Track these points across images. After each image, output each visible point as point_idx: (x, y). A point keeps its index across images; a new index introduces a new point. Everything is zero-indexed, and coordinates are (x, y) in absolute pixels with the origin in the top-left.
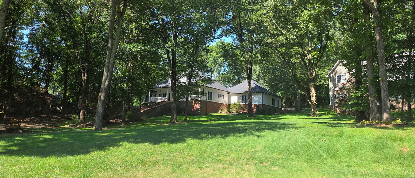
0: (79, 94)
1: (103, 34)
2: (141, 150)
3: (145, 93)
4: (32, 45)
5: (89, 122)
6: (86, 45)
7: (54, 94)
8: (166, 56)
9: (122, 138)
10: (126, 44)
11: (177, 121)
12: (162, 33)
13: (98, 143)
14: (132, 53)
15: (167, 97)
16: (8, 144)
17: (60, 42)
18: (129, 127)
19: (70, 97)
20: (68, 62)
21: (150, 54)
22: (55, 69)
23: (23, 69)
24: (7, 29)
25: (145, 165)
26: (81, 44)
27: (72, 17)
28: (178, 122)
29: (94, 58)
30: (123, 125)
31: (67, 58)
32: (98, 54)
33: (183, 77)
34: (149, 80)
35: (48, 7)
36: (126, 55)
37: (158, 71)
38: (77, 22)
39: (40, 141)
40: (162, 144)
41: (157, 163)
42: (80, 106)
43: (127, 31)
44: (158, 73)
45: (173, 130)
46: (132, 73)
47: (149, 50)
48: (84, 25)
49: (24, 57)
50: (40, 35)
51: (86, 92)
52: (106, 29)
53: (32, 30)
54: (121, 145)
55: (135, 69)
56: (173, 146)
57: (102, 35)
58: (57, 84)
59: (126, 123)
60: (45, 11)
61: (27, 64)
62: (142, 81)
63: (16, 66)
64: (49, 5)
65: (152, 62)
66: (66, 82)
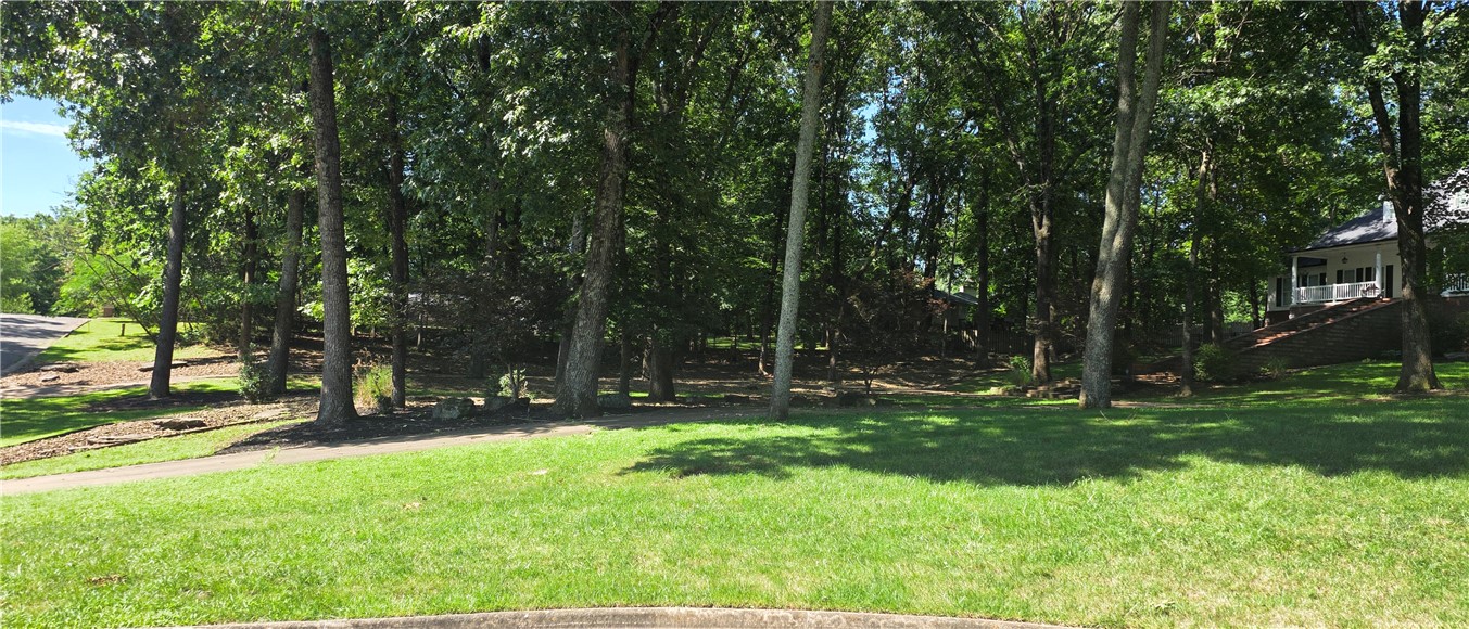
0: (1028, 287)
1: (1098, 70)
2: (1267, 491)
3: (1274, 272)
4: (888, 147)
5: (1063, 380)
6: (1044, 120)
7: (952, 292)
8: (1367, 109)
9: (1185, 439)
10: (1185, 89)
11: (1435, 383)
12: (1347, 15)
13: (1100, 453)
14: (1212, 118)
15: (1377, 283)
16: (845, 436)
17: (961, 125)
18: (1210, 402)
19: (1001, 297)
20: (988, 185)
21: (1292, 110)
22: (950, 213)
23: (868, 222)
24: (824, 111)
25: (1286, 549)
26: (1025, 118)
27: (996, 33)
28: (1442, 388)
29: (1071, 160)
30: (1187, 393)
31: (985, 173)
32: (1083, 143)
33: (1458, 190)
34: (1291, 218)
35: (926, 21)
36: (1189, 130)
37: (1328, 174)
38: (1012, 48)
39: (922, 431)
40: (1363, 475)
41: (1341, 546)
42: (1033, 327)
43: (1190, 39)
44: (1327, 185)
45: (1416, 420)
46: (1216, 196)
47: (1285, 97)
48: (1034, 52)
49: (869, 186)
50: (905, 113)
51: (1048, 281)
52: (1108, 49)
53: (886, 101)
54: (1184, 465)
55: (1226, 179)
56: (1419, 487)
57: (1094, 74)
58: (958, 261)
59: (1200, 389)
60: (918, 33)
61: (876, 206)
62: (1256, 223)
63: (851, 216)
64: (926, 14)
65: (1298, 143)
66: (984, 252)
